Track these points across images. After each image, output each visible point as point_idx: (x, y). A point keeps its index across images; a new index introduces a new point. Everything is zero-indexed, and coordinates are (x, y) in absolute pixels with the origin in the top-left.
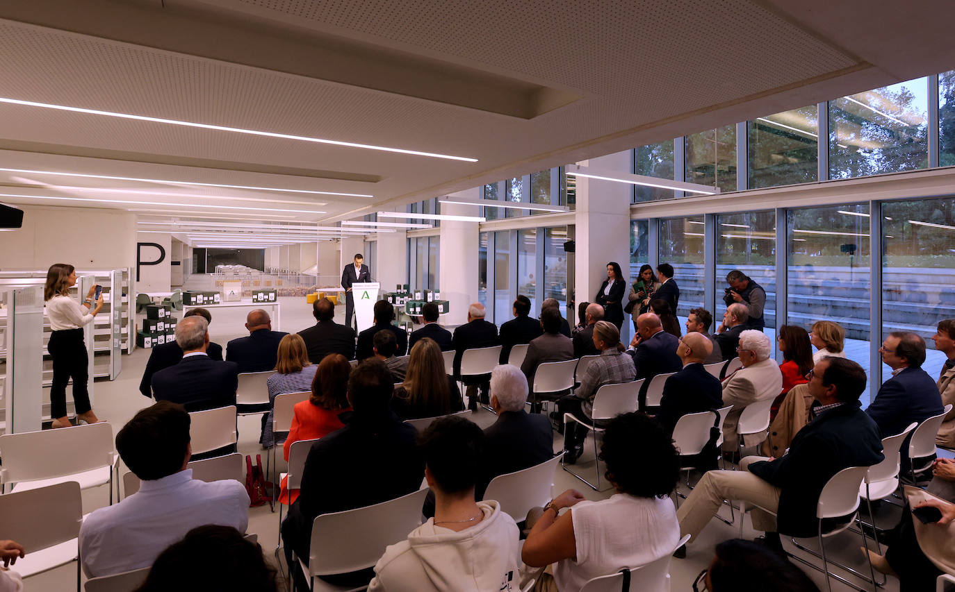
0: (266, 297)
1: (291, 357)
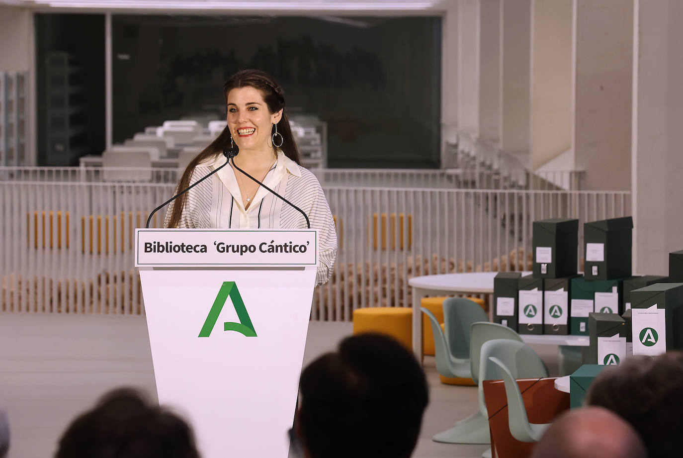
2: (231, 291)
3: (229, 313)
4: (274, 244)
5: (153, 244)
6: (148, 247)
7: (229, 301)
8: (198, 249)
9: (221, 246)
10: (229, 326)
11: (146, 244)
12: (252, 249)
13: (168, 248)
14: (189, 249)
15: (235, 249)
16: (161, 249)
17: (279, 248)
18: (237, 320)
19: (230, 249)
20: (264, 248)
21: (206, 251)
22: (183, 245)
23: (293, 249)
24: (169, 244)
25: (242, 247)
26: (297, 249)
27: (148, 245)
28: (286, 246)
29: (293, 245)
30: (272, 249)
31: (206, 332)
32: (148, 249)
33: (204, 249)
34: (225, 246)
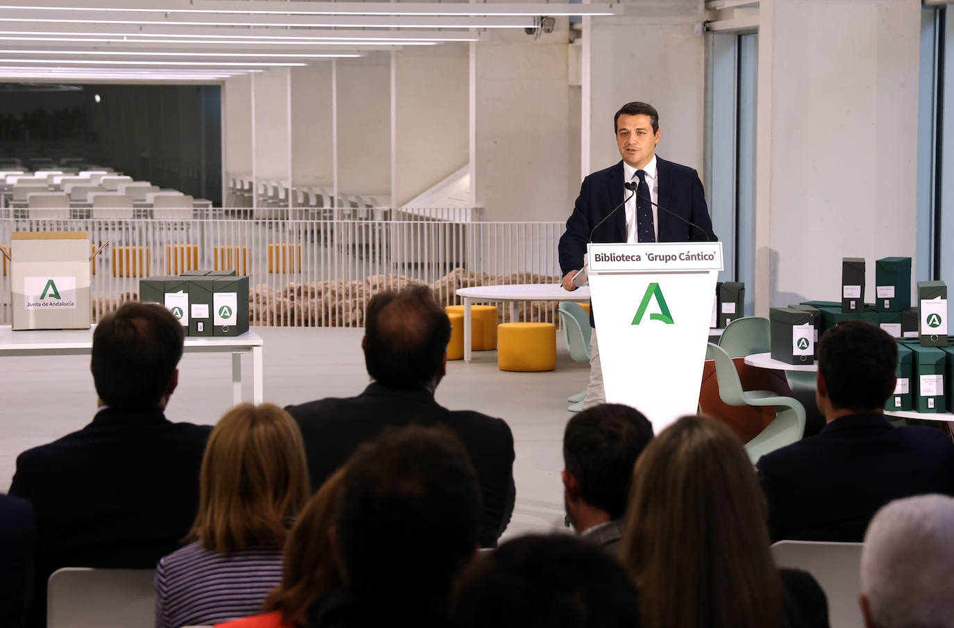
0: (201, 311)
1: (246, 493)
2: (656, 290)
3: (654, 307)
4: (690, 254)
5: (601, 256)
6: (598, 258)
7: (654, 298)
8: (634, 258)
9: (651, 256)
10: (653, 316)
11: (596, 255)
12: (674, 258)
13: (612, 258)
14: (628, 258)
15: (662, 258)
16: (607, 259)
17: (694, 257)
18: (660, 312)
19: (658, 258)
20: (683, 257)
21: (640, 260)
22: (623, 256)
23: (704, 257)
24: (613, 255)
25: (666, 256)
26: (707, 257)
27: (598, 256)
28: (698, 255)
29: (704, 254)
30: (688, 258)
31: (636, 321)
32: (598, 259)
33: (639, 258)
34: (654, 256)
